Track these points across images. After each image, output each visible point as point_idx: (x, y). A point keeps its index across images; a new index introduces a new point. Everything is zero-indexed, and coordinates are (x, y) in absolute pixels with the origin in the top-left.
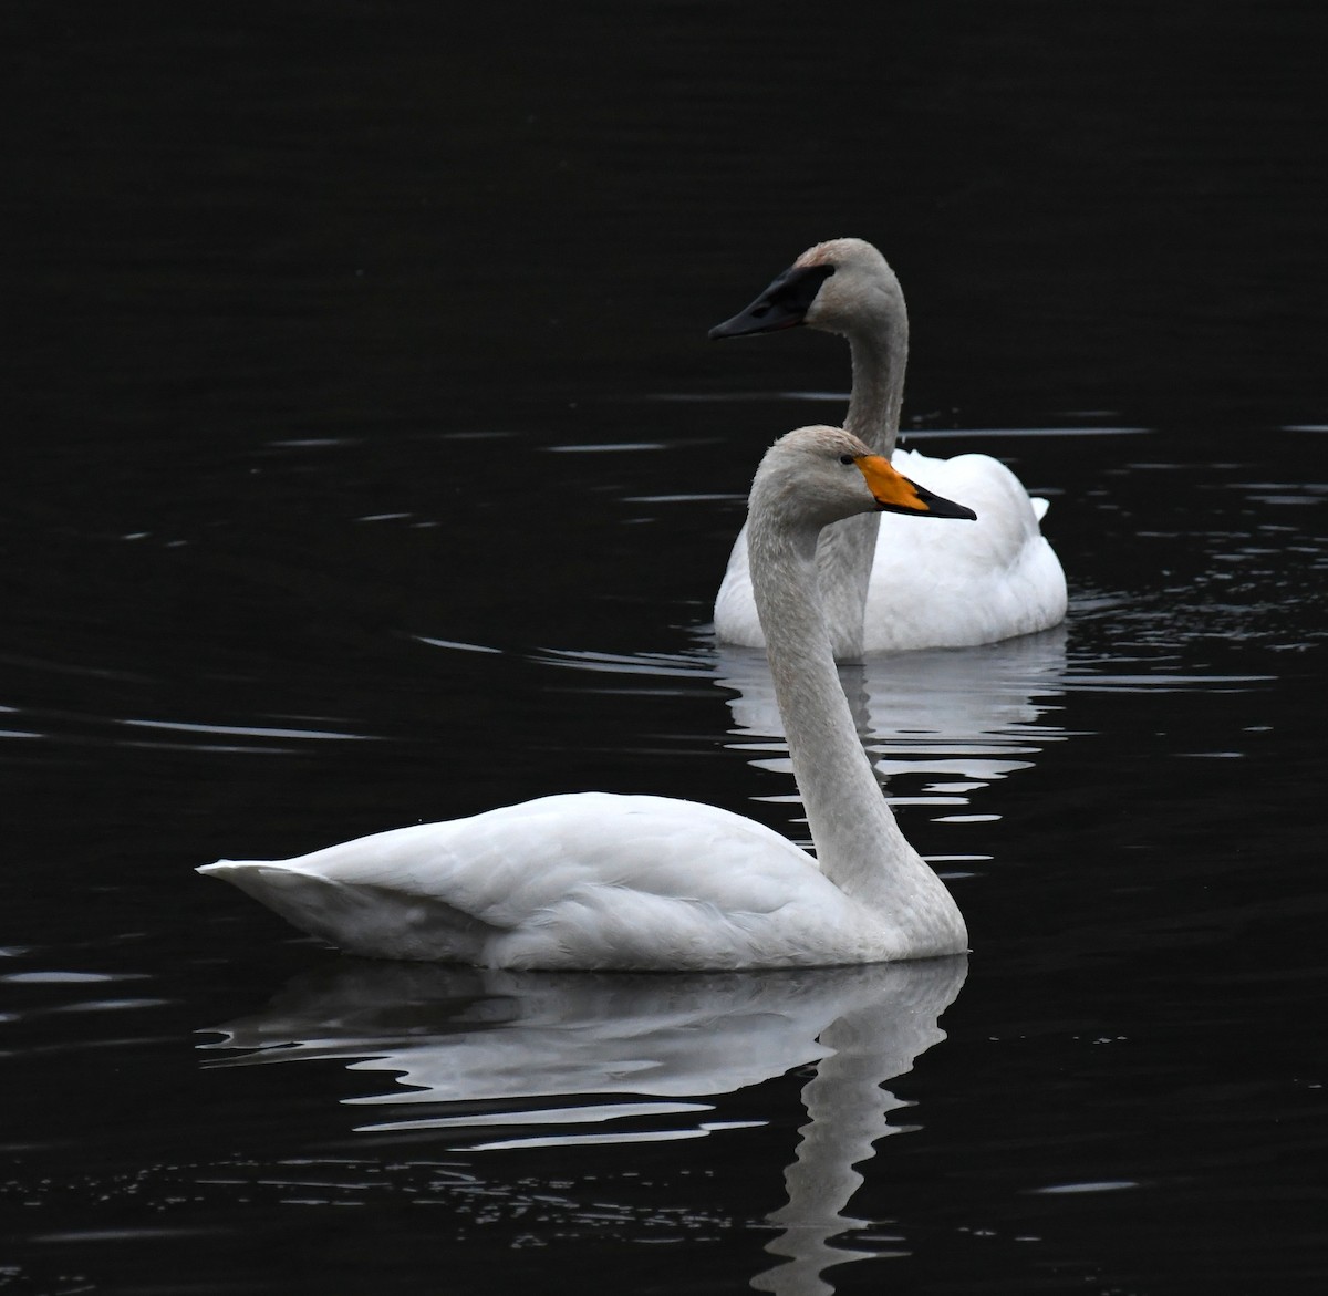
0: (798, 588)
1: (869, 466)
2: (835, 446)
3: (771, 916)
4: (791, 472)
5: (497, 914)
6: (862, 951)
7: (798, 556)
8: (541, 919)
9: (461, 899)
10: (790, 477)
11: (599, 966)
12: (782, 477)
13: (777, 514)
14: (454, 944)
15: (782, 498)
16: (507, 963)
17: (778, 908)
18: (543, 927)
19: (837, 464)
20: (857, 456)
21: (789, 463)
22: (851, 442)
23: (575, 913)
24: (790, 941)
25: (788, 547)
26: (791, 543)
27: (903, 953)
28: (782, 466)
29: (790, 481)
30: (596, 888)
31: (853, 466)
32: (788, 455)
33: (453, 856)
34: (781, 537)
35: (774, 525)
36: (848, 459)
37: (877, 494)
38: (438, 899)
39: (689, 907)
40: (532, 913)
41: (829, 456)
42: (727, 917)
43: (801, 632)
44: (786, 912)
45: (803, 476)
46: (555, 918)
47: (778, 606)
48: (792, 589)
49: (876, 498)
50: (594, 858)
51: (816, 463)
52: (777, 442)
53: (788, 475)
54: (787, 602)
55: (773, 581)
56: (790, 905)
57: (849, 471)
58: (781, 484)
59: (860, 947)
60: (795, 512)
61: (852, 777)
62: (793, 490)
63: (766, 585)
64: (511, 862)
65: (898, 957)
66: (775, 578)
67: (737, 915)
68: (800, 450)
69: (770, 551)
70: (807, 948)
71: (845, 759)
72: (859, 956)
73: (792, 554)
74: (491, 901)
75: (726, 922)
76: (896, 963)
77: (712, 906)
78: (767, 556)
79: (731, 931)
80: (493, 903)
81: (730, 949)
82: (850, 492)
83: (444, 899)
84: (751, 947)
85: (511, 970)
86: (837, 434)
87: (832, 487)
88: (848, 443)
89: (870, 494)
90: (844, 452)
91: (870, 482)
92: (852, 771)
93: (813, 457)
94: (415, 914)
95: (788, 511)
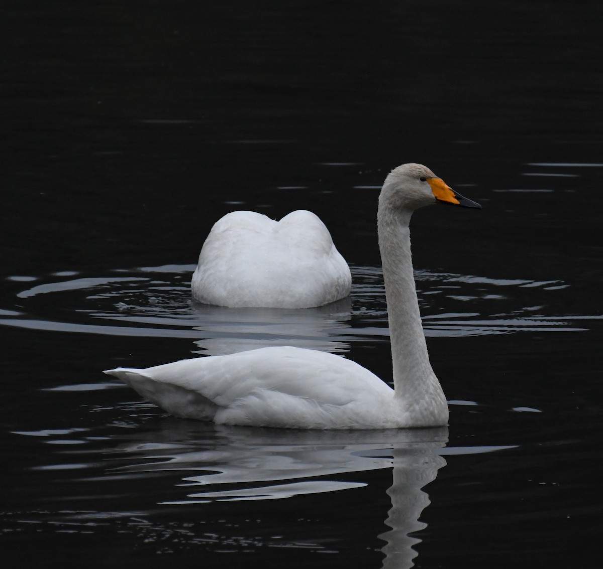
0: (398, 241)
1: (433, 183)
2: (418, 173)
3: (342, 407)
4: (397, 184)
5: (219, 400)
6: (385, 424)
7: (399, 224)
8: (238, 403)
9: (207, 393)
10: (396, 187)
11: (262, 425)
12: (393, 186)
13: (390, 204)
14: (207, 411)
15: (392, 197)
16: (223, 422)
17: (346, 404)
18: (239, 406)
19: (418, 181)
20: (428, 178)
21: (396, 180)
22: (425, 171)
23: (253, 401)
24: (350, 419)
25: (394, 219)
26: (396, 217)
27: (406, 425)
28: (393, 182)
29: (396, 188)
30: (263, 390)
31: (426, 182)
32: (396, 176)
33: (205, 373)
34: (392, 214)
35: (389, 209)
36: (423, 179)
37: (436, 196)
38: (197, 392)
39: (304, 400)
40: (234, 401)
41: (415, 177)
42: (321, 406)
43: (397, 262)
44: (350, 406)
45: (402, 186)
46: (245, 403)
47: (387, 248)
48: (395, 240)
49: (436, 197)
50: (265, 376)
51: (408, 180)
52: (392, 171)
53: (395, 186)
54: (391, 247)
55: (386, 236)
56: (352, 402)
57: (424, 184)
58: (393, 189)
59: (384, 422)
60: (398, 203)
61: (410, 336)
62: (397, 192)
63: (383, 238)
64: (228, 376)
65: (404, 427)
66: (387, 235)
67: (326, 406)
68: (401, 174)
69: (386, 222)
70: (357, 422)
71: (409, 326)
72: (383, 426)
73: (396, 224)
74: (217, 394)
75: (320, 409)
76: (401, 429)
77: (315, 401)
78: (385, 224)
79: (323, 414)
80: (219, 395)
81: (320, 421)
82: (423, 195)
83: (199, 392)
84: (331, 421)
85: (225, 425)
86: (419, 167)
87: (415, 192)
88: (424, 171)
89: (433, 196)
90: (422, 176)
91: (433, 190)
92: (411, 332)
93: (406, 177)
94: (190, 397)
95: (395, 202)
